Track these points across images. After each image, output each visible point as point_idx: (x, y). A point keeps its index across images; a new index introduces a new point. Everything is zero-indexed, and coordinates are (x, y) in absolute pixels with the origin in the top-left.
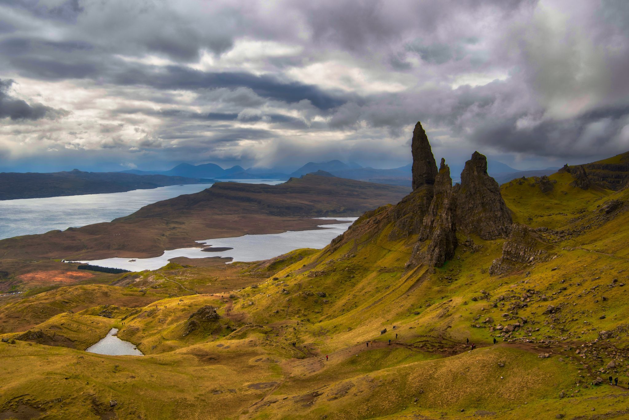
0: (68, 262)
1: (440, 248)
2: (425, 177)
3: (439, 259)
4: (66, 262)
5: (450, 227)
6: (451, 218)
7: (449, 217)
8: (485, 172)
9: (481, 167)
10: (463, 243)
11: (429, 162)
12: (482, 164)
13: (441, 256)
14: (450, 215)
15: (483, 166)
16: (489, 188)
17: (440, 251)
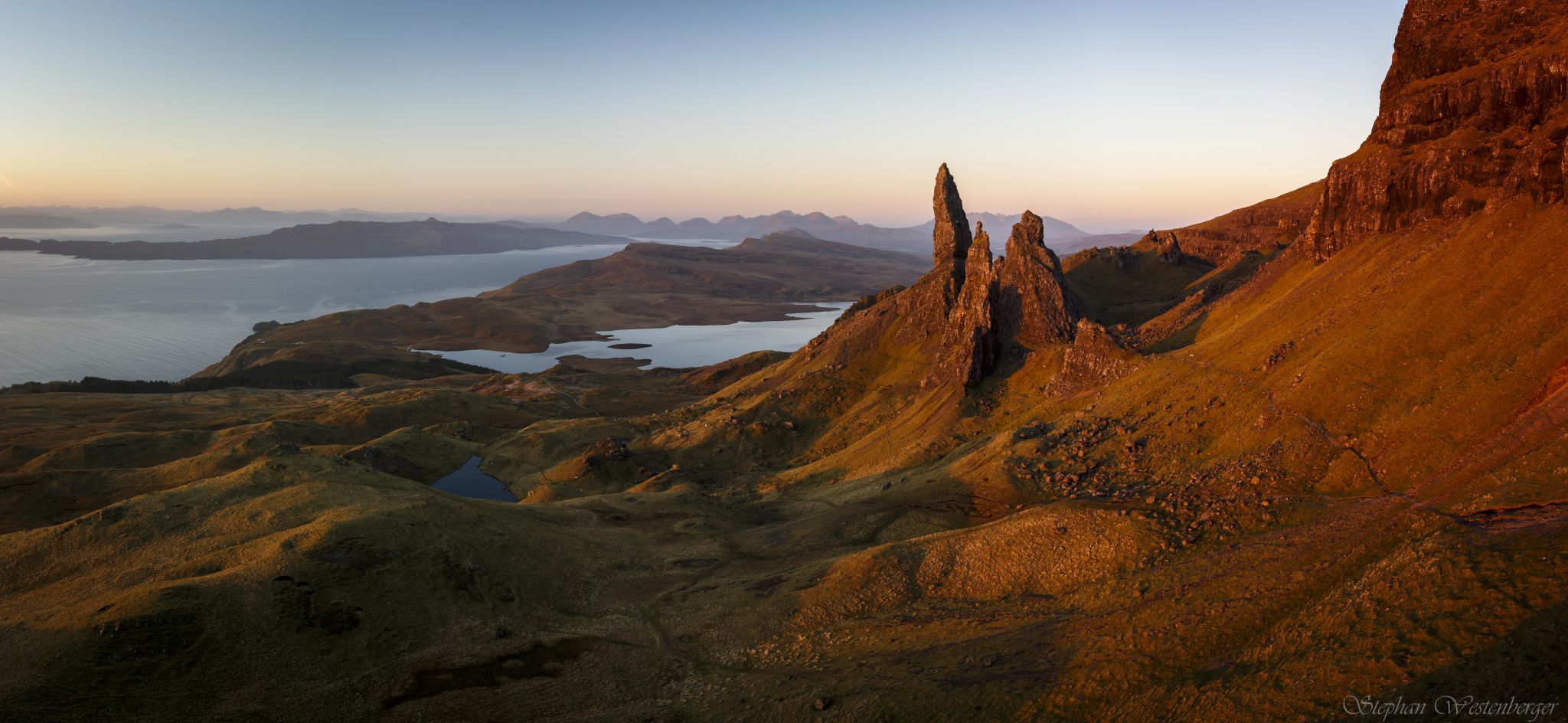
0: (416, 351)
1: (974, 358)
2: (954, 247)
4: (412, 350)
5: (989, 326)
6: (990, 313)
7: (988, 312)
8: (1041, 242)
9: (1035, 233)
10: (1008, 350)
11: (959, 225)
12: (1037, 229)
13: (976, 370)
14: (989, 308)
15: (1038, 232)
16: (1046, 264)
17: (974, 363)
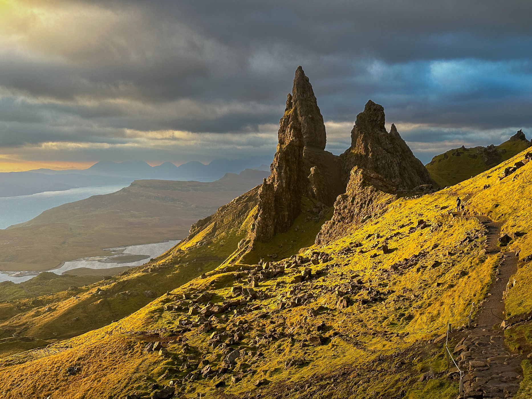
2: (306, 138)
3: (263, 231)
8: (382, 127)
9: (376, 120)
10: (308, 210)
12: (378, 117)
15: (379, 119)
16: (386, 147)
